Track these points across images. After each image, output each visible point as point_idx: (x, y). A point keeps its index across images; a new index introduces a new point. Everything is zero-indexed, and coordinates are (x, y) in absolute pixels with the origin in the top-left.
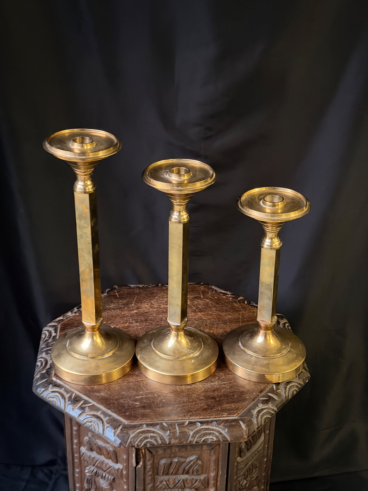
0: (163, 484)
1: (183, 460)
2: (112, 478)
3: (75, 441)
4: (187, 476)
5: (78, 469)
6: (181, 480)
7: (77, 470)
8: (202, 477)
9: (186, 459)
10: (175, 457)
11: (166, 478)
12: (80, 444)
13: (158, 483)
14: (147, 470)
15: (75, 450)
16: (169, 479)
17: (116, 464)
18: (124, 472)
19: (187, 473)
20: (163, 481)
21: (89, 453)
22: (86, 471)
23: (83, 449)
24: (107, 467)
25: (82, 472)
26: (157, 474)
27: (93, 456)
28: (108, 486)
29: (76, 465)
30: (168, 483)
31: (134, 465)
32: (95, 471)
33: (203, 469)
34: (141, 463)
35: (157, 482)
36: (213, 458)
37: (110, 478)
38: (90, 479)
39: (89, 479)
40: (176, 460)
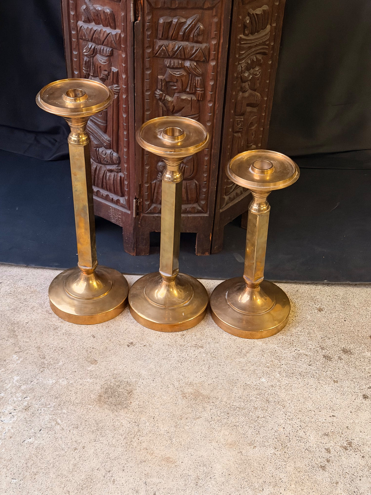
0: (163, 49)
1: (183, 20)
2: (110, 50)
3: (72, 13)
4: (187, 43)
5: (76, 51)
6: (180, 47)
7: (75, 53)
8: (204, 46)
9: (187, 20)
10: (175, 16)
11: (165, 42)
12: (77, 17)
13: (157, 48)
14: (146, 28)
15: (72, 25)
16: (169, 44)
17: (114, 30)
18: (123, 36)
19: (188, 40)
20: (163, 45)
21: (85, 26)
22: (85, 51)
23: (80, 23)
24: (105, 35)
25: (80, 56)
26: (156, 37)
27: (90, 27)
28: (106, 62)
29: (74, 46)
30: (167, 48)
31: (132, 19)
32: (93, 47)
33: (204, 35)
34: (140, 18)
35: (155, 47)
36: (216, 20)
37: (108, 50)
38: (89, 60)
39: (87, 61)
40: (175, 20)
